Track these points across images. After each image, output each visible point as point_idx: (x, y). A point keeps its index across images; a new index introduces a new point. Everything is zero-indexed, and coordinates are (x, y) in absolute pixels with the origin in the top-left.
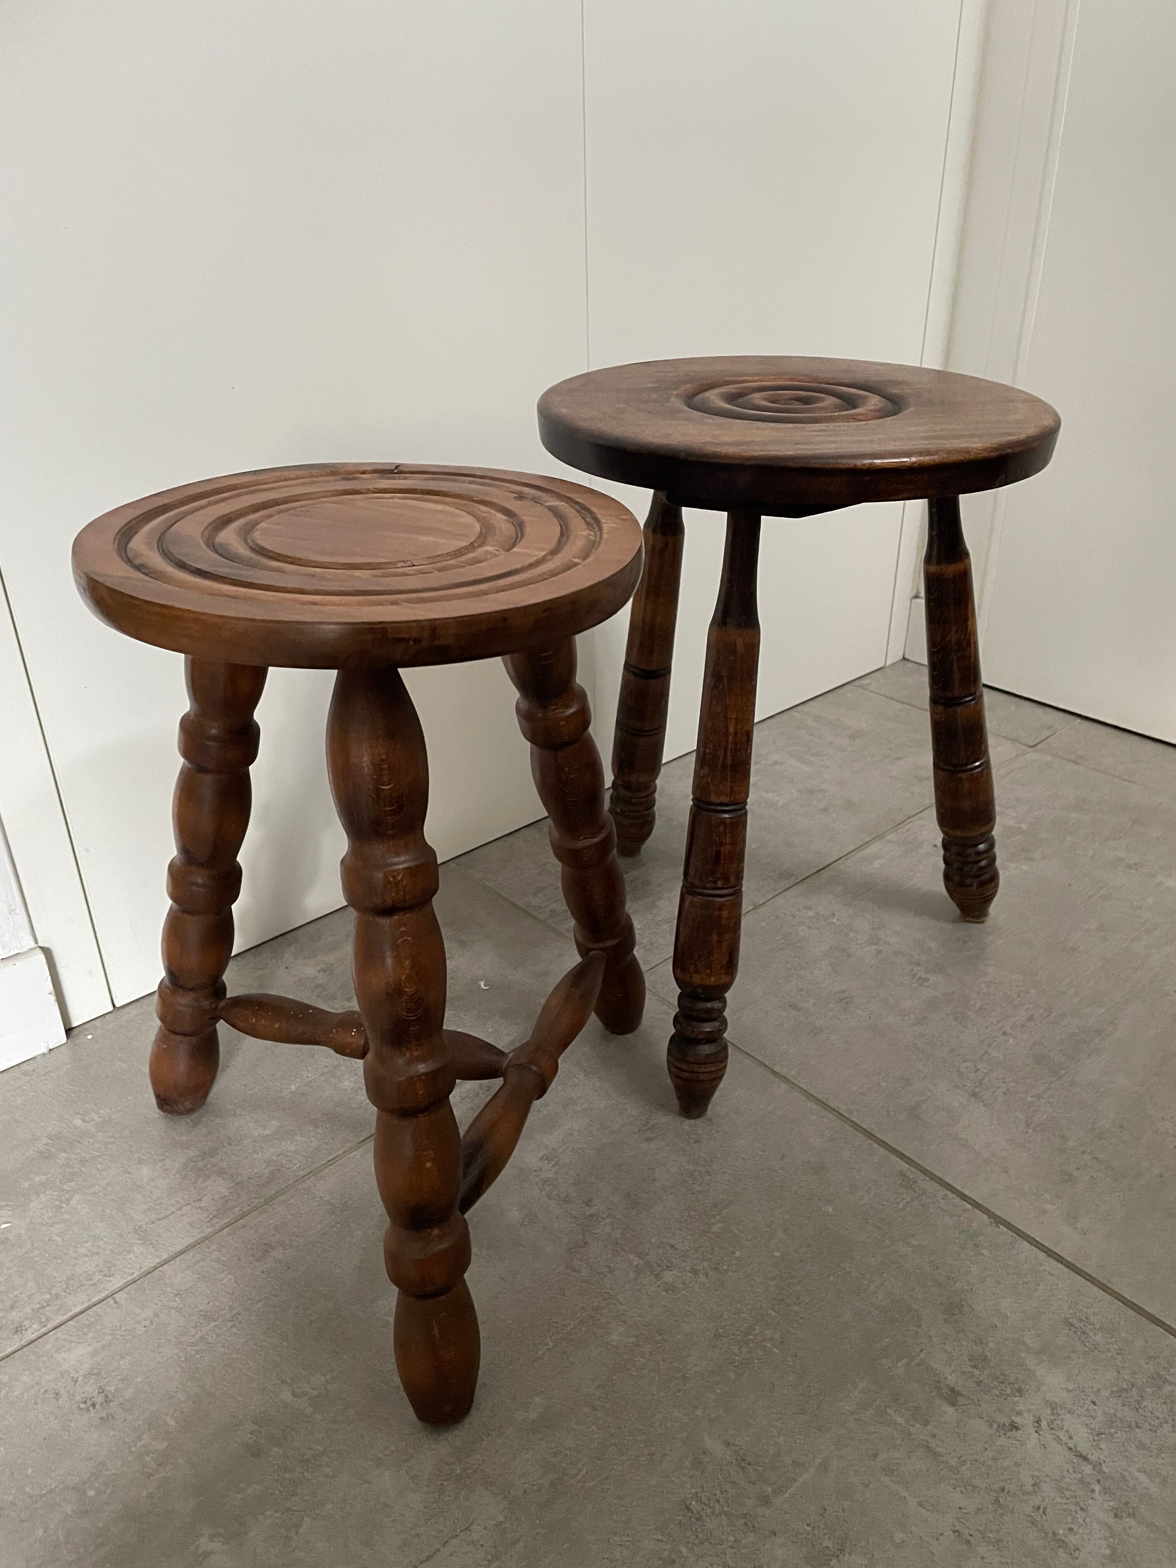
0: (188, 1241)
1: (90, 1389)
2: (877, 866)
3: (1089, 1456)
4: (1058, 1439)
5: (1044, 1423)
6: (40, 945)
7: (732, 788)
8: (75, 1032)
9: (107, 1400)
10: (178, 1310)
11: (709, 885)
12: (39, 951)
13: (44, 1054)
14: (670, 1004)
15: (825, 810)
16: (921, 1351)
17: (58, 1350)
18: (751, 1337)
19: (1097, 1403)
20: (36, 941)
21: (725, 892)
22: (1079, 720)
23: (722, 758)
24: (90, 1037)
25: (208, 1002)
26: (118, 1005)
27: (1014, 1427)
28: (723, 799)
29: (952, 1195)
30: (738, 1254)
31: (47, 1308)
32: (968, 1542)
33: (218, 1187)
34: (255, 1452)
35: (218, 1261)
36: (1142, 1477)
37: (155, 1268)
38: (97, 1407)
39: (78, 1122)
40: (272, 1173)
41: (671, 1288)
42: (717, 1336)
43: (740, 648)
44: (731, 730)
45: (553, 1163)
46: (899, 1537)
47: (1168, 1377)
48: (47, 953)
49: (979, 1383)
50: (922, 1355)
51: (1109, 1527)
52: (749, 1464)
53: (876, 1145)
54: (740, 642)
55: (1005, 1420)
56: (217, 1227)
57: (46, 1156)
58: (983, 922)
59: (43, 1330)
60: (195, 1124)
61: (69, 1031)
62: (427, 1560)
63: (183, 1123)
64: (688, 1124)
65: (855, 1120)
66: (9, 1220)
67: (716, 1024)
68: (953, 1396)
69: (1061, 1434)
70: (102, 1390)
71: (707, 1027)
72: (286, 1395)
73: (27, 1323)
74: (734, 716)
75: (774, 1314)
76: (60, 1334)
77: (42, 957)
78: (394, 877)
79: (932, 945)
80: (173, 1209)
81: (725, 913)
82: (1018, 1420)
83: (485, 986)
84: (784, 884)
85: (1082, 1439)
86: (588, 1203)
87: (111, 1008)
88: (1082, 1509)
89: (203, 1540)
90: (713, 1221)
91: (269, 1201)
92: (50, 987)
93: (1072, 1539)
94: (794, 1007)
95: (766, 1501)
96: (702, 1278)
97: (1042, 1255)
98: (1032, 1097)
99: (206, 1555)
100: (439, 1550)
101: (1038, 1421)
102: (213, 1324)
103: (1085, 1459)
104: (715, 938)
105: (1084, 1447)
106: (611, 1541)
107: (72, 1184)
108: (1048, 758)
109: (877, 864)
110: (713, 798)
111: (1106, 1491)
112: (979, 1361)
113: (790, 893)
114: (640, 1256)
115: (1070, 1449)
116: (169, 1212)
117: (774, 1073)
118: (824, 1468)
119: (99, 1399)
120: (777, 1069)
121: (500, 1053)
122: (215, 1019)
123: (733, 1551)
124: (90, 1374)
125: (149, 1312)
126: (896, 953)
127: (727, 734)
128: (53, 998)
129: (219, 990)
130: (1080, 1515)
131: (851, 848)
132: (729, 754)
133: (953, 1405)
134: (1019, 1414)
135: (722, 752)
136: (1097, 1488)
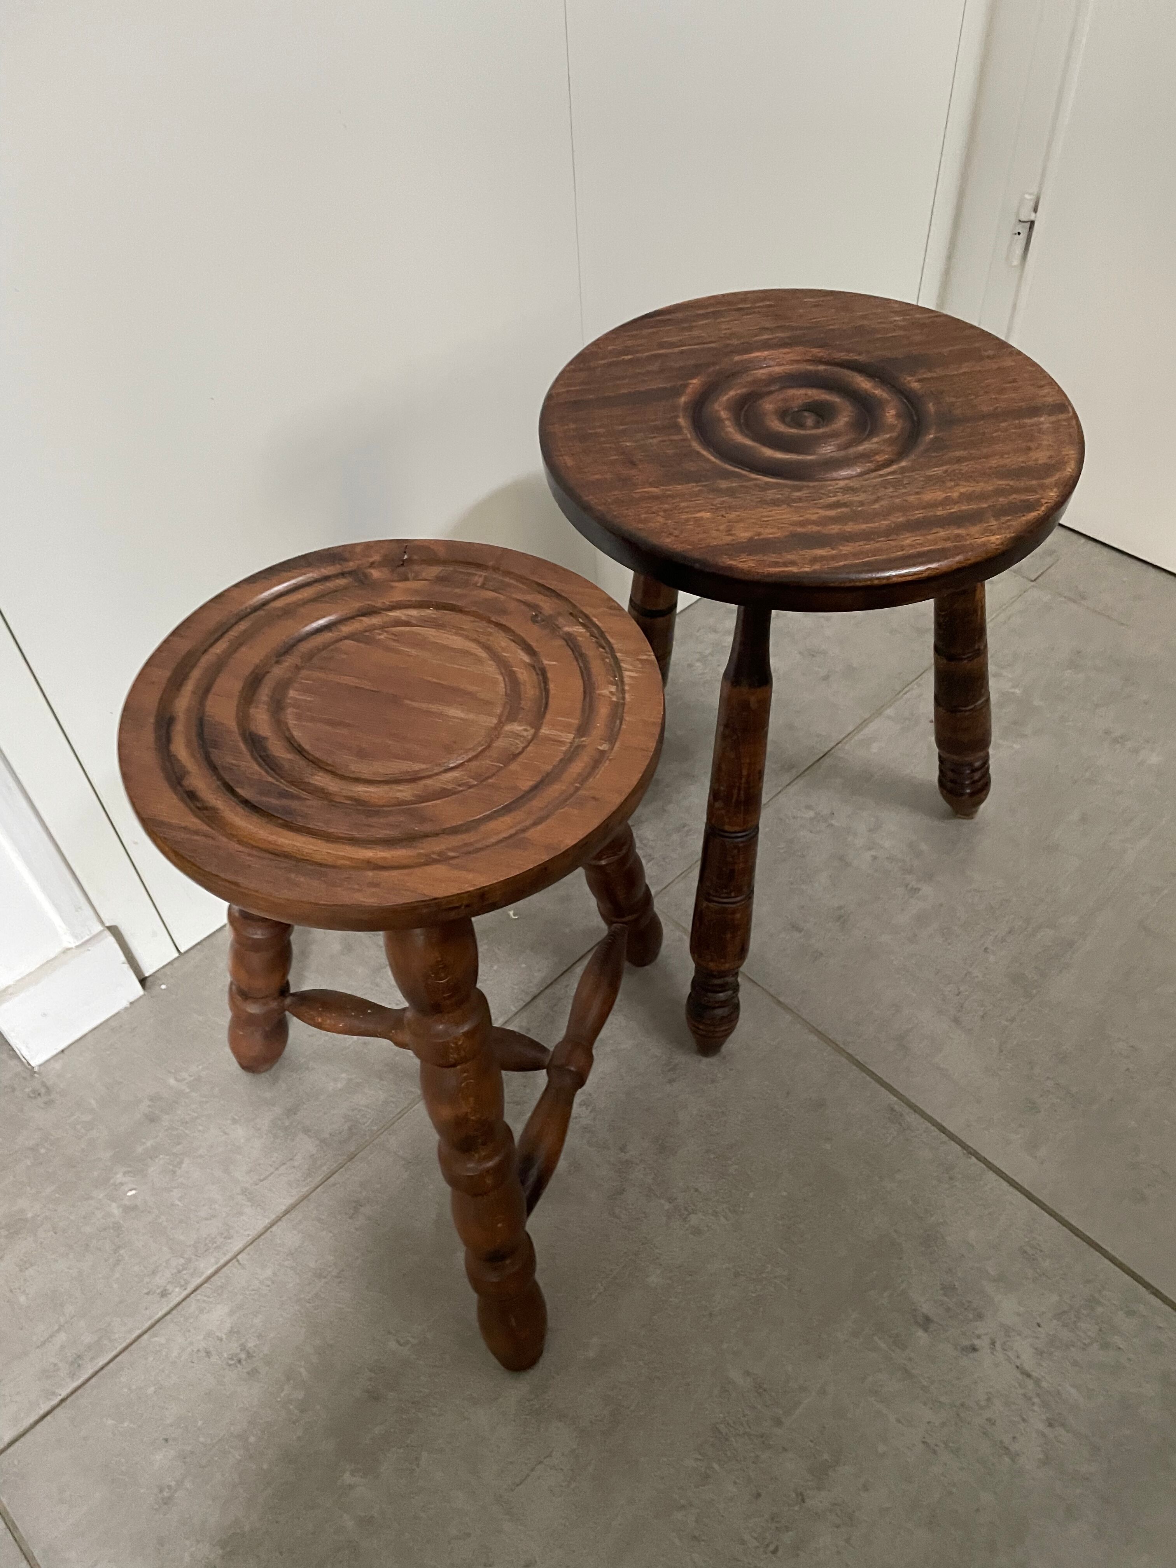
0: (289, 1201)
1: (234, 1347)
3: (1034, 1374)
4: (1009, 1359)
5: (998, 1345)
6: (107, 924)
7: (744, 818)
8: (148, 983)
9: (249, 1356)
10: (292, 1268)
11: (723, 895)
12: (107, 933)
13: (126, 1009)
16: (902, 1282)
17: (201, 1311)
18: (764, 1275)
19: (1042, 1324)
20: (102, 923)
21: (739, 899)
23: (735, 796)
24: (163, 987)
26: (182, 951)
27: (974, 1349)
28: (737, 829)
29: (933, 1128)
30: (751, 1195)
31: (184, 1272)
32: (935, 1452)
33: (307, 1146)
34: (374, 1396)
35: (319, 1220)
36: (1073, 1391)
37: (267, 1229)
38: (244, 1363)
39: (172, 1081)
40: (350, 1129)
41: (697, 1232)
42: (737, 1275)
43: (754, 705)
44: (745, 773)
45: (590, 1108)
46: (881, 1448)
47: (1101, 1300)
48: (114, 931)
49: (948, 1310)
50: (904, 1286)
51: (1044, 1435)
52: (765, 1390)
53: (868, 1078)
54: (753, 699)
55: (966, 1343)
56: (313, 1185)
57: (152, 1119)
58: (972, 818)
59: (185, 1293)
60: (276, 1080)
61: (143, 981)
62: (521, 1483)
63: (264, 1076)
64: (705, 1063)
65: (849, 1051)
66: (134, 1186)
67: (730, 992)
68: (926, 1322)
69: (1010, 1354)
70: (243, 1348)
71: (722, 996)
72: (392, 1345)
73: (170, 1287)
74: (748, 761)
75: (782, 1252)
76: (198, 1295)
77: (111, 939)
79: (924, 847)
80: (272, 1170)
81: (738, 916)
82: (976, 1342)
83: (514, 915)
84: (786, 778)
85: (1028, 1360)
86: (623, 1149)
87: (176, 955)
88: (1024, 1420)
89: (347, 1475)
90: (729, 1162)
91: (352, 1158)
92: (123, 958)
93: (1015, 1447)
94: (796, 928)
95: (778, 1422)
96: (722, 1219)
97: (1005, 1184)
98: (1007, 1020)
99: (351, 1487)
100: (528, 1475)
101: (993, 1343)
102: (323, 1280)
103: (1029, 1376)
104: (728, 936)
105: (1027, 1367)
106: (661, 1461)
107: (179, 1147)
110: (727, 828)
111: (1045, 1405)
112: (948, 1289)
113: (792, 789)
114: (670, 1200)
115: (1018, 1367)
116: (268, 1173)
117: (779, 1003)
118: (823, 1392)
119: (243, 1356)
120: (781, 999)
122: (285, 1010)
123: (754, 1465)
124: (231, 1332)
125: (269, 1272)
126: (891, 859)
127: (740, 777)
128: (127, 966)
130: (1022, 1426)
131: (851, 728)
132: (742, 792)
133: (926, 1330)
134: (979, 1337)
135: (735, 791)
136: (1036, 1400)
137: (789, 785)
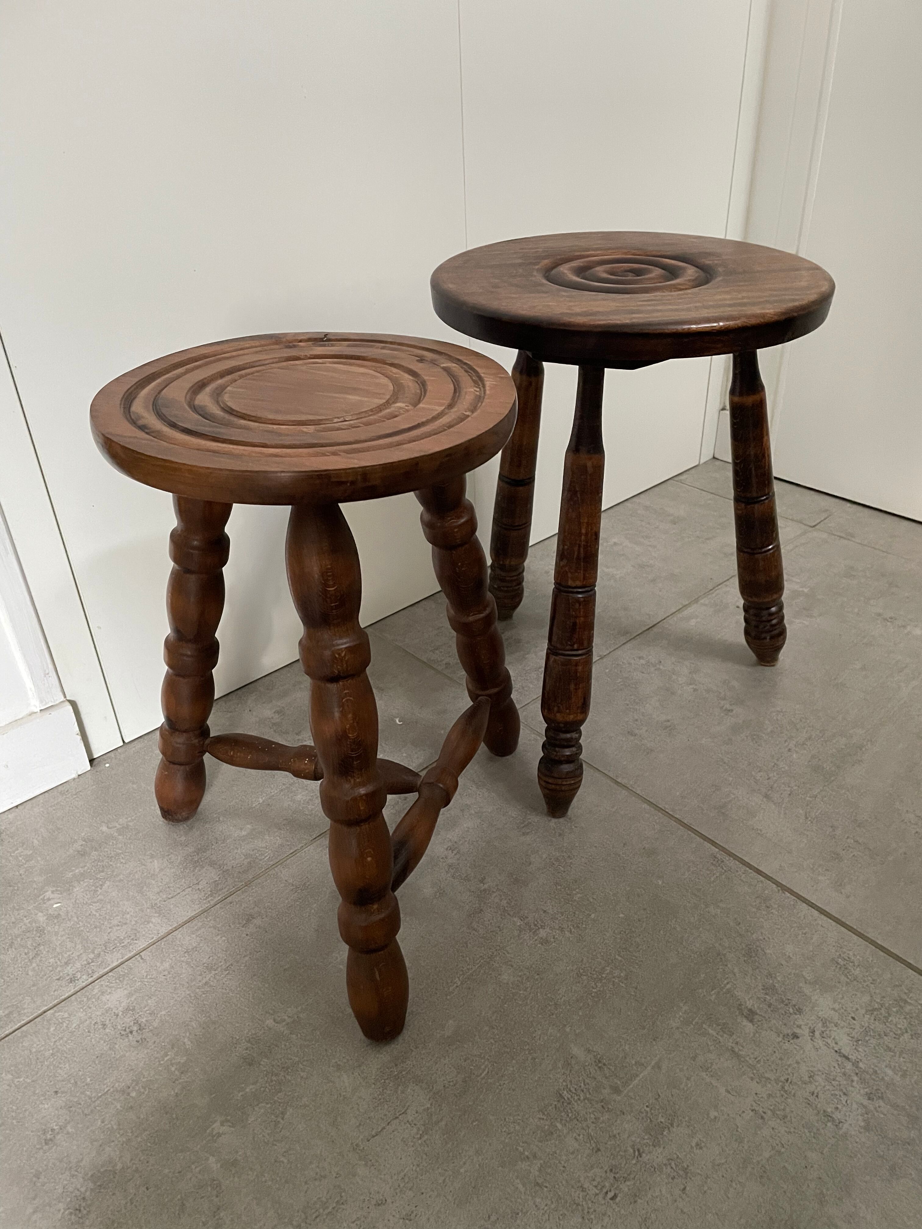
0: (192, 914)
1: (128, 1020)
2: (693, 624)
3: (850, 1057)
4: (827, 1045)
5: (817, 1033)
6: (68, 698)
7: (584, 575)
8: (95, 762)
9: (140, 1029)
10: (188, 963)
11: (568, 647)
12: (68, 703)
13: (74, 779)
14: (539, 734)
15: (653, 581)
16: (728, 983)
17: (103, 993)
18: (604, 975)
19: (856, 1018)
20: (65, 697)
21: (580, 652)
22: (849, 505)
23: (576, 553)
24: (107, 765)
25: (197, 741)
26: (126, 741)
27: (796, 1036)
28: (578, 583)
29: (750, 871)
30: (593, 916)
31: (92, 964)
32: (762, 1118)
33: (211, 874)
34: (250, 1062)
35: (215, 927)
36: (889, 1072)
37: (169, 934)
38: (134, 1033)
39: (104, 828)
40: (250, 863)
41: (545, 942)
42: (579, 975)
43: (590, 470)
44: (583, 531)
45: (455, 852)
46: (713, 1114)
47: (909, 1001)
48: (73, 704)
49: (770, 1006)
50: (728, 986)
51: (865, 1107)
52: (604, 1064)
53: (693, 835)
54: (589, 464)
55: (789, 1032)
56: (212, 903)
57: (82, 854)
58: (773, 666)
59: (91, 980)
60: (191, 828)
61: (92, 761)
62: (377, 1135)
63: (183, 827)
64: (553, 822)
65: (677, 816)
66: (59, 901)
67: (574, 749)
68: (751, 1015)
69: (829, 1041)
70: (136, 1022)
71: (567, 752)
72: (270, 1022)
73: (79, 975)
74: (586, 521)
75: (620, 958)
76: (104, 982)
77: (70, 708)
78: (339, 654)
79: (735, 683)
80: (179, 891)
81: (580, 668)
82: (798, 1031)
83: (400, 721)
84: (623, 639)
85: (845, 1043)
86: (482, 881)
87: (121, 744)
88: (845, 1094)
89: (217, 1124)
90: (574, 892)
91: (248, 884)
92: (77, 729)
93: (837, 1116)
94: (631, 733)
95: (616, 1090)
96: (568, 934)
97: (816, 913)
98: (810, 797)
99: (219, 1135)
100: (384, 1128)
101: (813, 1032)
102: (213, 972)
103: (847, 1058)
104: (572, 687)
105: (846, 1051)
106: (507, 1120)
107: (102, 874)
108: (825, 536)
109: (693, 622)
110: (570, 583)
111: (863, 1081)
112: (769, 989)
113: (628, 645)
114: (522, 918)
115: (836, 1051)
116: (176, 893)
117: (617, 783)
118: (658, 1066)
119: (135, 1028)
120: (619, 780)
121: (416, 775)
122: (203, 753)
123: (594, 1125)
124: (127, 1010)
125: (167, 965)
126: (708, 691)
127: (580, 534)
128: (79, 737)
129: (204, 731)
130: (844, 1099)
131: (674, 610)
132: (582, 550)
133: (751, 1021)
134: (799, 1027)
135: (576, 548)
136: (855, 1078)
137: (624, 644)
